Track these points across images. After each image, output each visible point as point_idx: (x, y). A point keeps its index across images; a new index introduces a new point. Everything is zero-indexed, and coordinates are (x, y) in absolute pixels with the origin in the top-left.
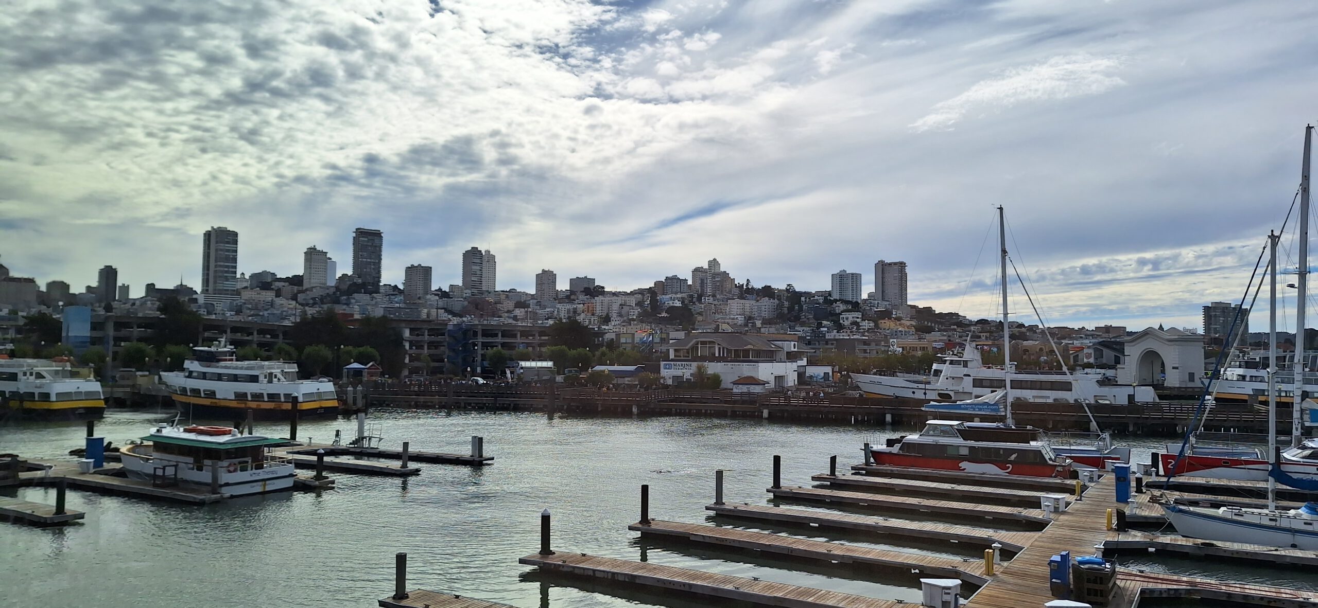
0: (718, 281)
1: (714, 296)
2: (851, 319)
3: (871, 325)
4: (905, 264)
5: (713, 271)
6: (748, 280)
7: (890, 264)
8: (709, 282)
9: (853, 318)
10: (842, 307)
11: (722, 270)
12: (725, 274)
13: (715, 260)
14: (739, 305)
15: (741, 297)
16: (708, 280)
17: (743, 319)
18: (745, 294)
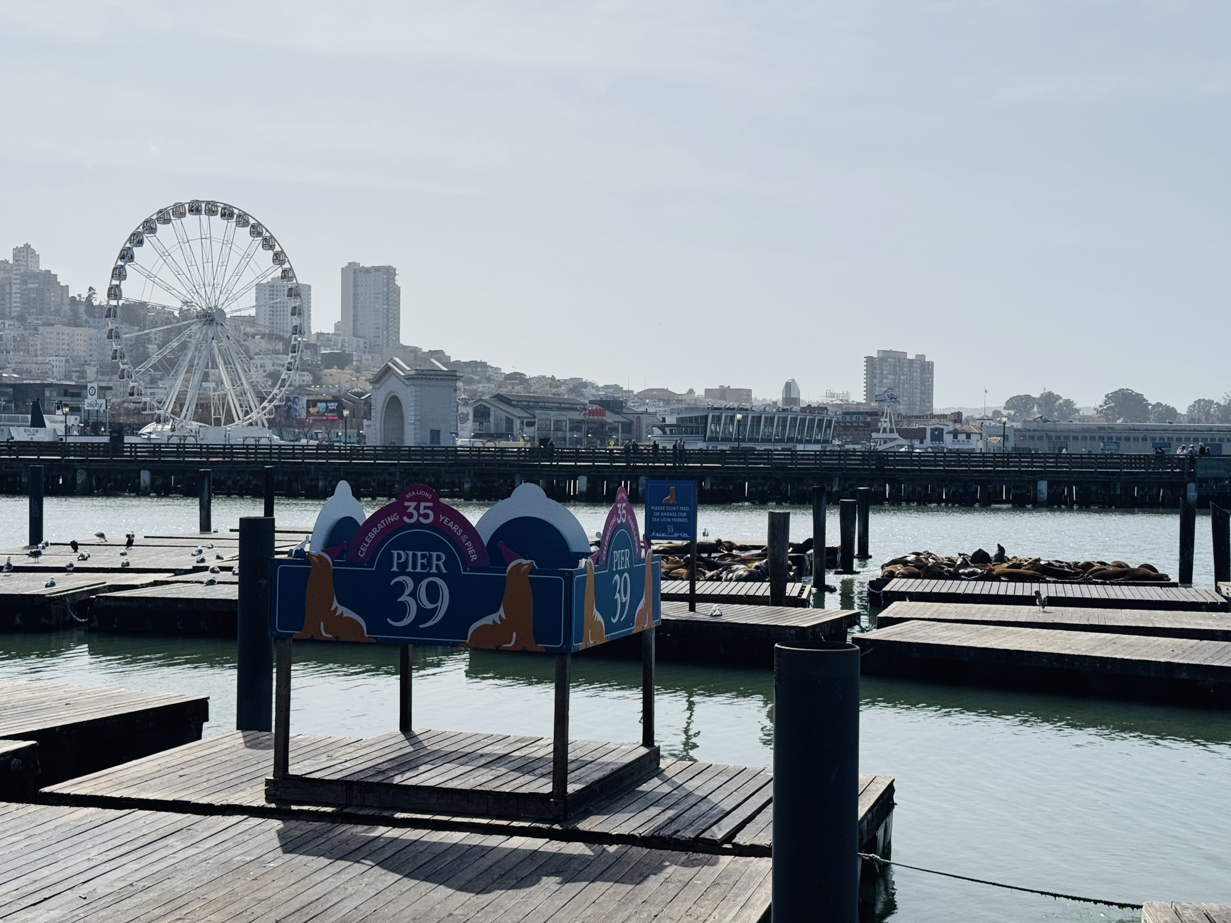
0: (32, 289)
1: (21, 319)
2: (269, 368)
3: (306, 378)
4: (395, 270)
5: (23, 269)
6: (91, 289)
7: (368, 271)
8: (14, 291)
9: (273, 365)
10: (264, 345)
11: (43, 267)
12: (49, 278)
13: (27, 246)
14: (61, 337)
15: (75, 323)
16: (14, 287)
17: (63, 364)
18: (85, 317)
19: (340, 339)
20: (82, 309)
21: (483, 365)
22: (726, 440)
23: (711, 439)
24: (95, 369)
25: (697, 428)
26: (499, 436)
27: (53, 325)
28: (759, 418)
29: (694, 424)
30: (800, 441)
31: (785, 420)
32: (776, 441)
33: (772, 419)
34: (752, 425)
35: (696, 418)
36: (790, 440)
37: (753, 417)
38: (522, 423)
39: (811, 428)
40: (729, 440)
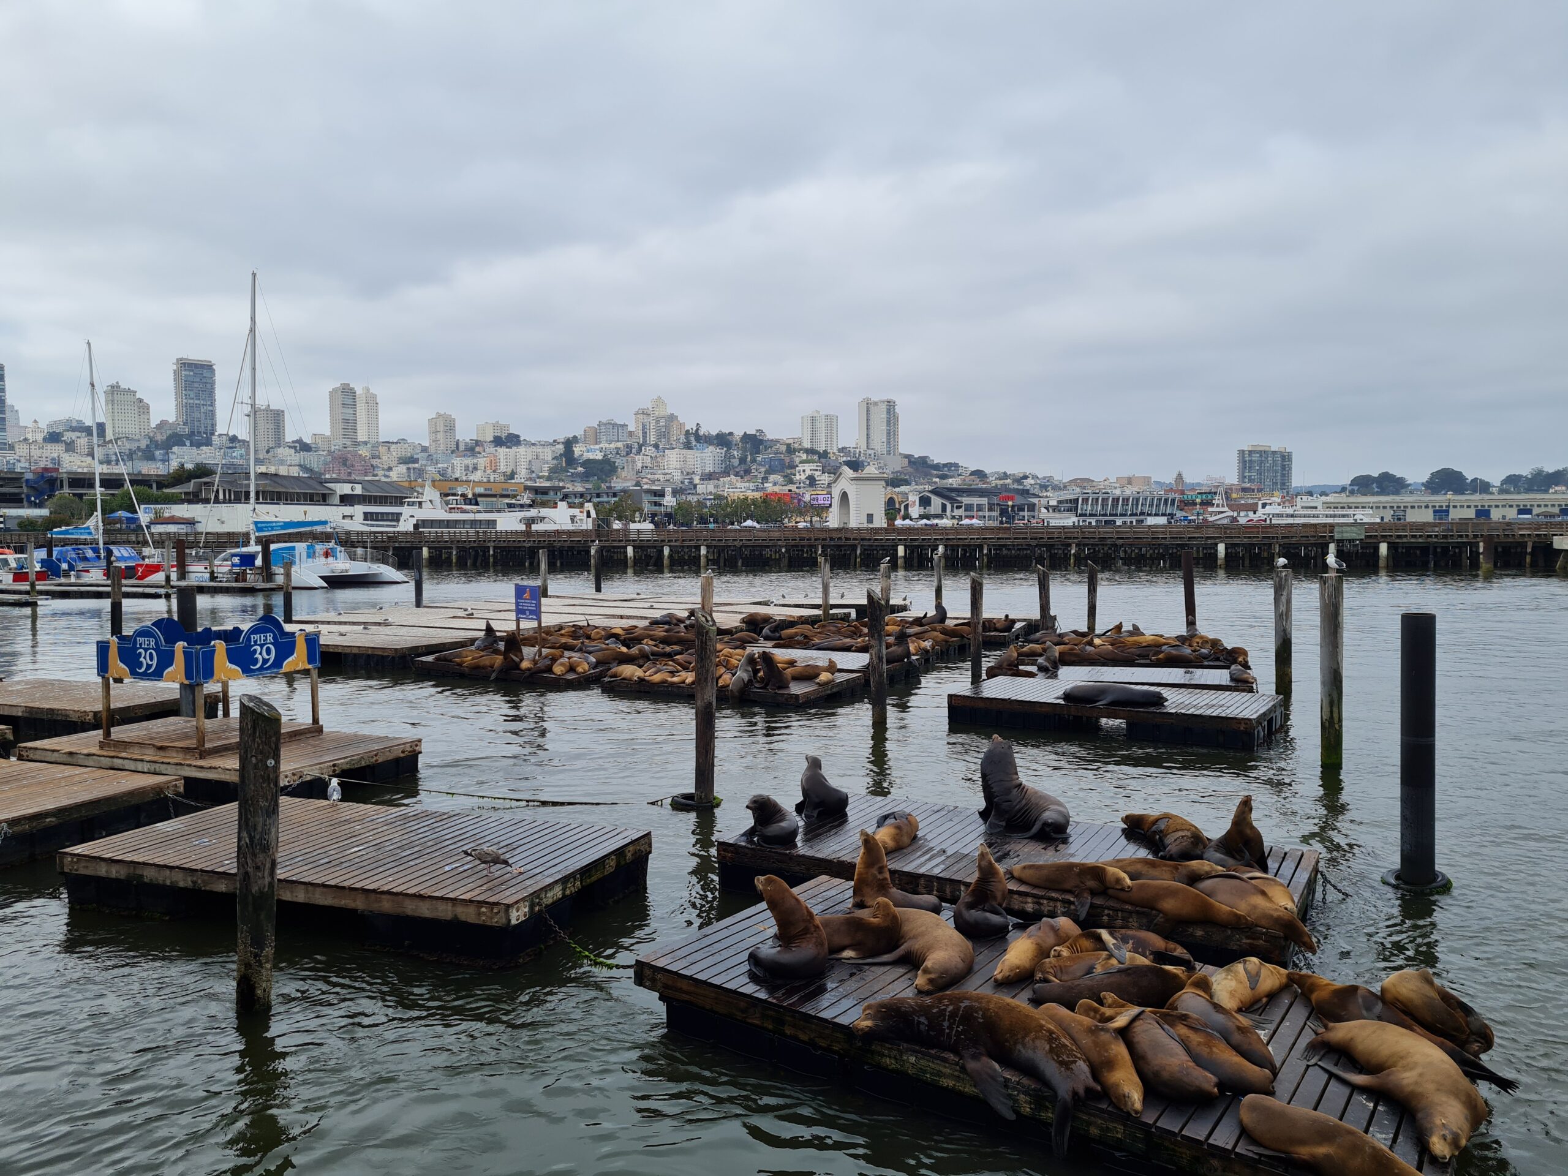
0: (664, 425)
4: (895, 402)
5: (657, 413)
6: (700, 424)
7: (876, 403)
8: (652, 427)
9: (811, 470)
11: (669, 411)
13: (659, 398)
14: (679, 456)
16: (652, 424)
18: (694, 443)
19: (858, 451)
20: (692, 438)
21: (956, 465)
22: (1091, 515)
23: (1081, 515)
24: (698, 477)
25: (1071, 507)
26: (936, 516)
27: (673, 449)
28: (1118, 499)
29: (1069, 505)
30: (1149, 515)
31: (1138, 500)
32: (1131, 515)
33: (1128, 500)
34: (1113, 505)
35: (1071, 500)
36: (1142, 514)
37: (1113, 499)
38: (953, 507)
39: (1158, 506)
40: (1096, 515)
